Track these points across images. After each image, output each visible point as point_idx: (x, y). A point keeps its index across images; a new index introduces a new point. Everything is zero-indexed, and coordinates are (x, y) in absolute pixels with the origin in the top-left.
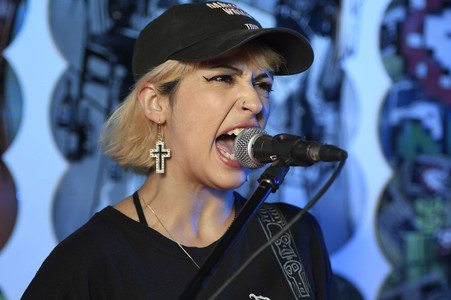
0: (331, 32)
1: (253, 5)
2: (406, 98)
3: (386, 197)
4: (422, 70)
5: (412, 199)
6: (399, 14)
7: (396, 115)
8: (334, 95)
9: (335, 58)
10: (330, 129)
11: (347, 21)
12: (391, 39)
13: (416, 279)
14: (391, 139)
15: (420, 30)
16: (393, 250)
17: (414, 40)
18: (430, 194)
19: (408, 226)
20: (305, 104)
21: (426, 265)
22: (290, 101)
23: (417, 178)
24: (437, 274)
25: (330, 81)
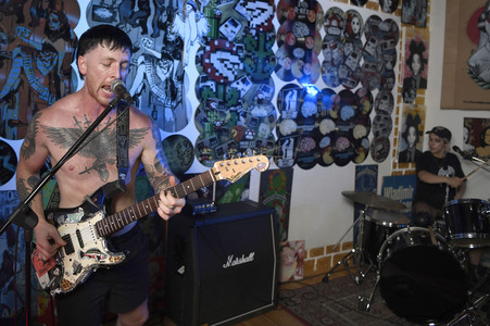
0: (180, 59)
1: (154, 49)
2: (204, 79)
3: (198, 111)
4: (209, 70)
5: (207, 111)
6: (202, 52)
7: (201, 85)
8: (181, 79)
9: (181, 67)
10: (180, 90)
11: (185, 54)
12: (199, 60)
13: (208, 137)
14: (199, 93)
15: (209, 58)
16: (200, 128)
17: (207, 61)
18: (213, 110)
19: (205, 120)
20: (172, 82)
21: (211, 133)
22: (167, 80)
23: (208, 105)
24: (215, 135)
25: (179, 74)
